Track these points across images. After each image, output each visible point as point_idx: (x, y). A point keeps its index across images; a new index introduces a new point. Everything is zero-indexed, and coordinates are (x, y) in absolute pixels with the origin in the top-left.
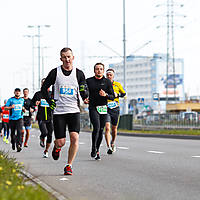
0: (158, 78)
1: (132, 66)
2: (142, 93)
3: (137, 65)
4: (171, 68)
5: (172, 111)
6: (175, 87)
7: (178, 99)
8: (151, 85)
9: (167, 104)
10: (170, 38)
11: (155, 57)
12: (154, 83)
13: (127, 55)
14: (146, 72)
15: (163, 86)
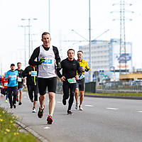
0: (114, 56)
1: (95, 48)
2: (102, 67)
3: (99, 47)
4: (123, 49)
5: (123, 79)
6: (126, 62)
7: (128, 71)
8: (109, 61)
9: (121, 75)
10: (123, 27)
11: (112, 41)
12: (111, 60)
13: (92, 40)
14: (105, 51)
15: (118, 61)
